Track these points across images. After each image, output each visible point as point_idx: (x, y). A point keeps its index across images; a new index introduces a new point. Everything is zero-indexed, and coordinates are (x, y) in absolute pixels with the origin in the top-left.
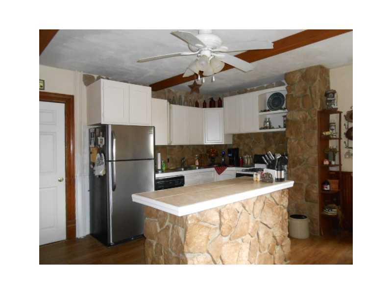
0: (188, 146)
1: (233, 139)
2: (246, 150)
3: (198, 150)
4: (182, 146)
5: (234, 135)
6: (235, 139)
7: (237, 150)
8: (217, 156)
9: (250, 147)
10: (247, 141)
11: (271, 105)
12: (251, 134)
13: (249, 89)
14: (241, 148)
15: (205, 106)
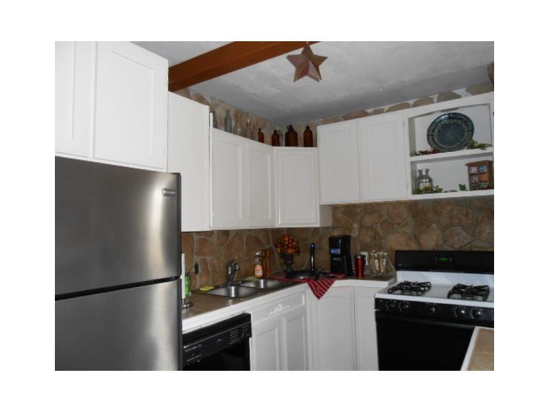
0: (239, 233)
1: (334, 217)
2: (368, 240)
3: (258, 241)
4: (226, 233)
5: (335, 208)
6: (340, 216)
7: (346, 240)
8: (298, 252)
9: (377, 233)
10: (368, 220)
11: (436, 140)
12: (378, 204)
13: (370, 111)
14: (354, 234)
15: (275, 142)
